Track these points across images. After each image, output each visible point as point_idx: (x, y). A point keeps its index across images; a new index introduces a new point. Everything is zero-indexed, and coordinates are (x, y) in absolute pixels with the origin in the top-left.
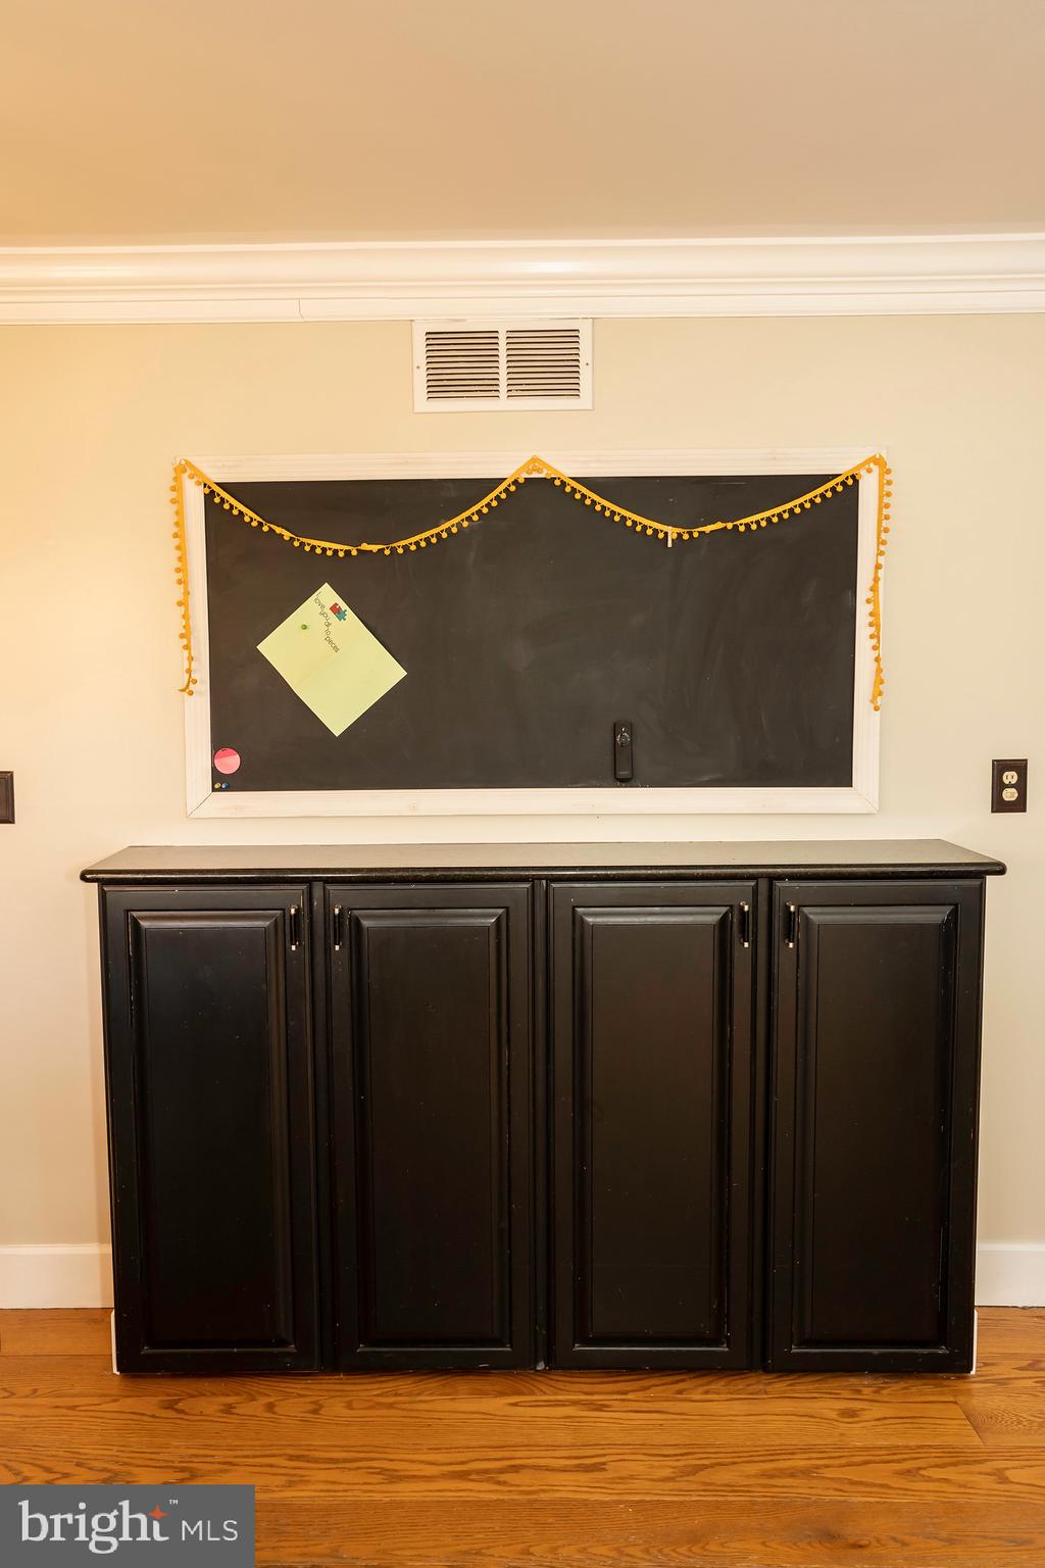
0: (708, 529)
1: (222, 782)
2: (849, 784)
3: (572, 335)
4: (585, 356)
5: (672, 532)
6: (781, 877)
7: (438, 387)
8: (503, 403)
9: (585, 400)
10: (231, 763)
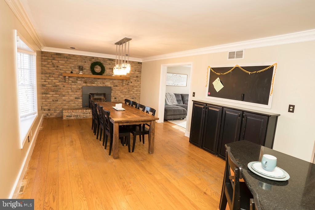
0: (254, 72)
1: (209, 95)
2: (268, 105)
3: (242, 51)
4: (243, 53)
5: (250, 73)
6: (245, 112)
7: (229, 58)
8: (235, 59)
9: (243, 58)
10: (209, 94)
